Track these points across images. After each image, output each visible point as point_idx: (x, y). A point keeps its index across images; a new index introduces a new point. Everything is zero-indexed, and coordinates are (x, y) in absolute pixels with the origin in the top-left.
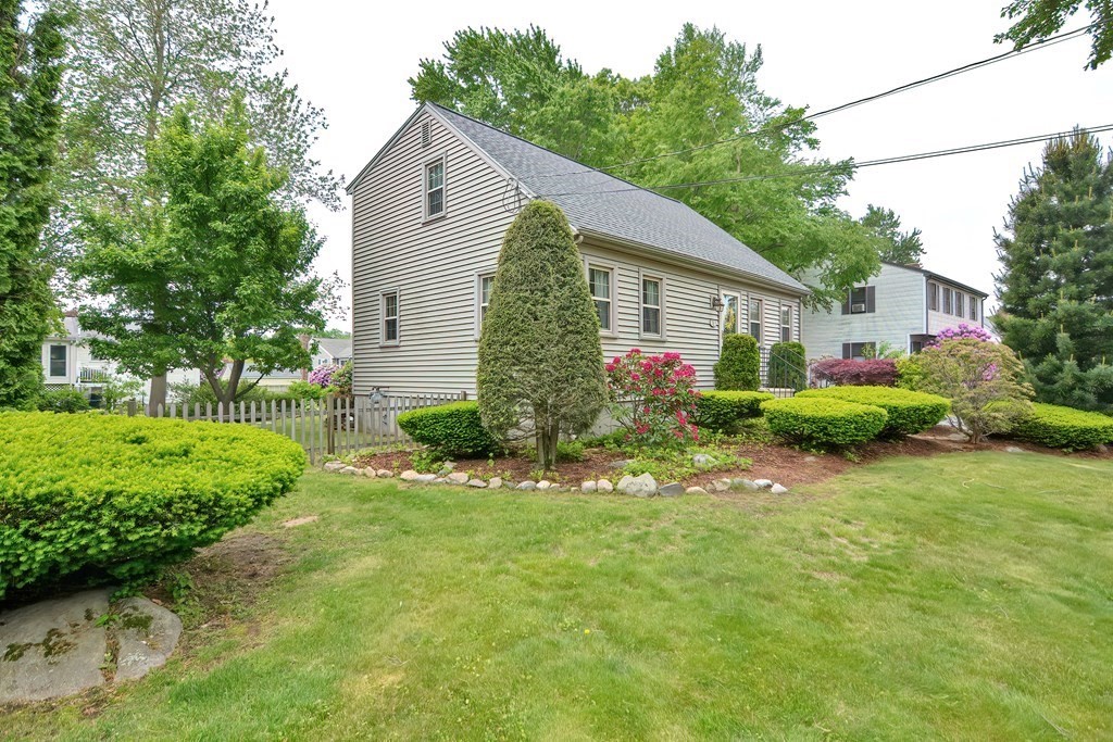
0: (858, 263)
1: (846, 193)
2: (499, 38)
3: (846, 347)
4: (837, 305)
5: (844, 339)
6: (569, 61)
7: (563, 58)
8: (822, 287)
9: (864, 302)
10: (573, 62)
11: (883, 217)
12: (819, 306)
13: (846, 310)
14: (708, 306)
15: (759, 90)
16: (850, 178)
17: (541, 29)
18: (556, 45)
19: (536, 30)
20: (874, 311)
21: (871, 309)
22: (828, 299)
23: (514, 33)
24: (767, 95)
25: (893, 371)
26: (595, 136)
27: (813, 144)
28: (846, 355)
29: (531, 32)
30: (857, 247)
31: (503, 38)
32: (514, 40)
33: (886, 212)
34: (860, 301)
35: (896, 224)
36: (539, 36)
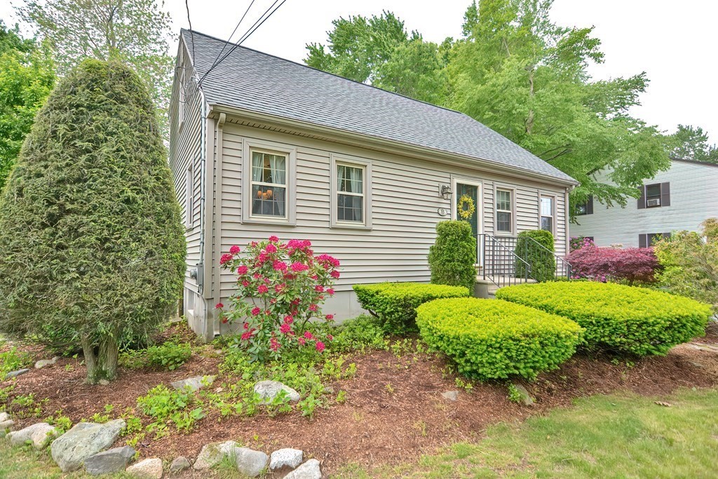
0: (641, 158)
1: (638, 104)
2: (360, 22)
3: (642, 237)
4: (632, 201)
5: (641, 231)
6: (413, 32)
7: (408, 29)
8: (615, 185)
9: (659, 197)
10: (415, 32)
11: (692, 134)
12: (614, 202)
13: (641, 205)
14: (436, 195)
15: (552, 22)
16: (642, 90)
17: (391, 13)
18: (401, 21)
19: (388, 14)
20: (669, 205)
21: (666, 202)
22: (623, 195)
23: (372, 18)
24: (558, 25)
25: (651, 261)
26: (424, 80)
27: (598, 57)
28: (642, 244)
29: (384, 16)
30: (641, 144)
31: (364, 22)
32: (372, 22)
33: (695, 129)
34: (656, 196)
35: (705, 138)
36: (390, 17)
